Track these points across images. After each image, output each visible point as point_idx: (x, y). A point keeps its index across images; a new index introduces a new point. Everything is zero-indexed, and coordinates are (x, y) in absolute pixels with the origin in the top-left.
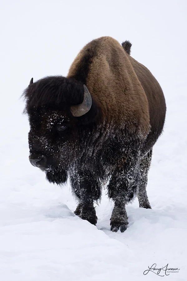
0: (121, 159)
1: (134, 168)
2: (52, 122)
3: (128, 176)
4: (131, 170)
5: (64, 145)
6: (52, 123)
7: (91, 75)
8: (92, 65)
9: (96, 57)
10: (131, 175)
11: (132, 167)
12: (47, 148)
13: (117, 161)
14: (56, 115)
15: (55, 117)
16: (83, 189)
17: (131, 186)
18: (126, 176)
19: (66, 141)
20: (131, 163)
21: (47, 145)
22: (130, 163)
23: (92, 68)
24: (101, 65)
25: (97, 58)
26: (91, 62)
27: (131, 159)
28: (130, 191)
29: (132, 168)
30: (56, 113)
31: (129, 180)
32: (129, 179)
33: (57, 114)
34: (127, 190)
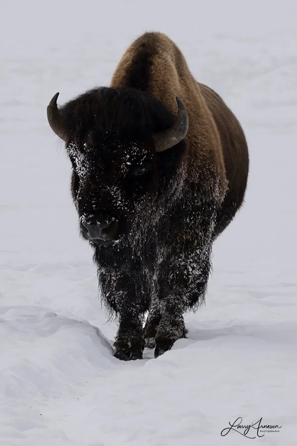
0: (182, 234)
1: (202, 250)
2: (128, 161)
3: (190, 262)
4: (196, 253)
5: (142, 200)
6: (128, 163)
7: (153, 83)
8: (152, 67)
9: (157, 56)
10: (195, 261)
11: (198, 247)
12: (119, 206)
13: (176, 238)
14: (136, 149)
15: (134, 152)
16: (121, 292)
17: (195, 281)
18: (187, 262)
19: (145, 194)
20: (197, 243)
21: (119, 201)
22: (196, 241)
23: (154, 72)
24: (166, 67)
25: (160, 58)
26: (151, 63)
27: (197, 235)
28: (192, 288)
29: (197, 249)
30: (135, 146)
31: (190, 270)
32: (192, 267)
33: (138, 147)
34: (186, 287)
